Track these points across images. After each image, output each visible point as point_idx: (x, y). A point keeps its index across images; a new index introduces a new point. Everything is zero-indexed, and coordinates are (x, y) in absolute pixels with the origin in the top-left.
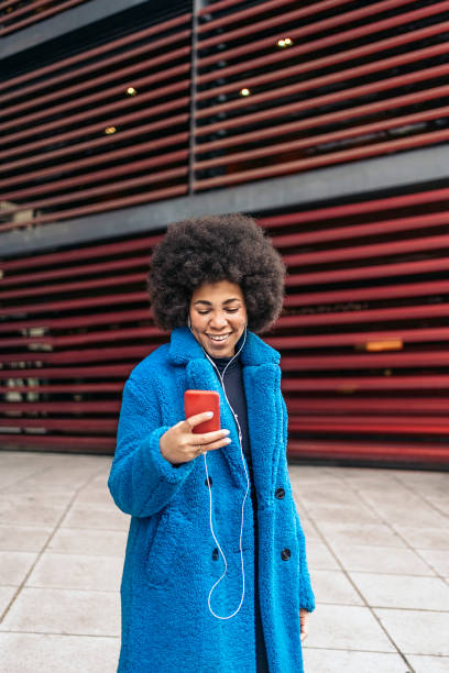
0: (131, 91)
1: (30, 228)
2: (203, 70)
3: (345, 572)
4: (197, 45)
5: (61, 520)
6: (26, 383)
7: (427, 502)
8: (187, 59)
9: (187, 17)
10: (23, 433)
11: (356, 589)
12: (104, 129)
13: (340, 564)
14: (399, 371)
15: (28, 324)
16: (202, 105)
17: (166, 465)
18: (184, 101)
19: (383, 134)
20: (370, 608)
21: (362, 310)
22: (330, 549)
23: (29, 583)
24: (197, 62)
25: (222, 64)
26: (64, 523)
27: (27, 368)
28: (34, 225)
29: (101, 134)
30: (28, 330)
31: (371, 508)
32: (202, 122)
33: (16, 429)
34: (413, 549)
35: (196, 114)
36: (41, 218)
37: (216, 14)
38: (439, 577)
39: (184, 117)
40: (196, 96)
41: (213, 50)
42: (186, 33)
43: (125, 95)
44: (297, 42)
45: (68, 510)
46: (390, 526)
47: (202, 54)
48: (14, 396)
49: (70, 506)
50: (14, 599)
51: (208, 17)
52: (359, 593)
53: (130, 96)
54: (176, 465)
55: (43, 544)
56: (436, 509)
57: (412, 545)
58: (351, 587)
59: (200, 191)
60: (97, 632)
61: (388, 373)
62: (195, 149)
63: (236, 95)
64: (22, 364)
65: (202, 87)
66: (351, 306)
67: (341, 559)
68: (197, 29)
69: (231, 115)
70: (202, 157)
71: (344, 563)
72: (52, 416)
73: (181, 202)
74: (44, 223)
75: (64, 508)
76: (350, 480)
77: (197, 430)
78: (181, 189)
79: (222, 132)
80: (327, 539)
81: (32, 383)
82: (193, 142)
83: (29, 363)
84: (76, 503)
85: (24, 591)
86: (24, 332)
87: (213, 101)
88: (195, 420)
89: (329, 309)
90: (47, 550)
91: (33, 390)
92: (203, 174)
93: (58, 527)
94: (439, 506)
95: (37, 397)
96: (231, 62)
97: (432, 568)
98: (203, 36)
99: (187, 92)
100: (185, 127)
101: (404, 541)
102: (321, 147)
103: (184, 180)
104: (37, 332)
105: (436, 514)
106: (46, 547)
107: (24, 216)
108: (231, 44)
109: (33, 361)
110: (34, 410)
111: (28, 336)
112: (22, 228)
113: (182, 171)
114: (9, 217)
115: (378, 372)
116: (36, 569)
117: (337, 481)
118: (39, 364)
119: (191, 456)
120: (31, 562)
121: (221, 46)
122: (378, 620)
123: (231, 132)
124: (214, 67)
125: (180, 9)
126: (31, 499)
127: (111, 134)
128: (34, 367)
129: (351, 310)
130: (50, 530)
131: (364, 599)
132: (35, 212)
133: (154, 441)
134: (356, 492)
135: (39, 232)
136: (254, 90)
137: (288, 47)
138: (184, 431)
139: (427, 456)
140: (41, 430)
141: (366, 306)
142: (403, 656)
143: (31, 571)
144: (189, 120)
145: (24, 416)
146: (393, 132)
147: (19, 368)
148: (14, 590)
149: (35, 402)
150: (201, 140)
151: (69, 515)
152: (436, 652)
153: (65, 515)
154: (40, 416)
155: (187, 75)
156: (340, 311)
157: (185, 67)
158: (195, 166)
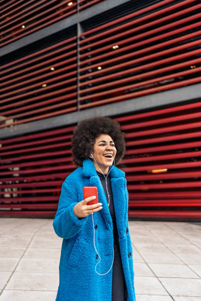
0: (52, 69)
1: (12, 126)
2: (82, 60)
3: (146, 263)
4: (79, 49)
5: (29, 245)
6: (12, 190)
7: (179, 234)
8: (75, 55)
9: (75, 38)
10: (12, 210)
11: (151, 270)
12: (42, 85)
13: (144, 260)
14: (166, 181)
15: (13, 166)
16: (82, 73)
17: (76, 218)
18: (74, 72)
19: (156, 84)
20: (157, 277)
21: (150, 156)
22: (140, 254)
23: (17, 270)
24: (79, 56)
25: (90, 57)
26: (30, 246)
27: (12, 184)
28: (14, 125)
29: (41, 87)
30: (13, 168)
31: (156, 237)
32: (82, 81)
33: (9, 209)
34: (174, 253)
35: (80, 77)
36: (16, 122)
37: (87, 36)
38: (185, 264)
39: (74, 79)
40: (80, 70)
41: (86, 51)
42: (75, 44)
43: (50, 71)
44: (120, 46)
45: (31, 240)
46: (164, 244)
47: (81, 53)
48: (7, 195)
49: (32, 239)
50: (11, 277)
51: (83, 37)
52: (152, 271)
53: (52, 71)
54: (80, 219)
55: (21, 255)
56: (183, 237)
57: (174, 252)
58: (149, 270)
59: (82, 109)
60: (46, 289)
61: (161, 182)
62: (80, 92)
63: (96, 69)
64: (10, 182)
65: (82, 67)
66: (146, 155)
67: (145, 258)
68: (79, 42)
69: (94, 77)
70: (82, 95)
71: (145, 260)
72: (23, 203)
73: (74, 114)
74: (18, 124)
75: (30, 240)
76: (147, 226)
77: (89, 203)
78: (75, 108)
79: (91, 85)
80: (139, 250)
81: (14, 190)
82: (79, 89)
83: (13, 182)
84: (34, 238)
85: (15, 273)
86: (11, 169)
87: (86, 72)
88: (88, 199)
89: (137, 156)
90: (24, 257)
91: (15, 192)
92: (83, 102)
93: (28, 247)
94: (184, 236)
95: (17, 195)
96: (93, 56)
97: (182, 261)
98: (81, 46)
99: (75, 69)
100: (75, 83)
101: (170, 250)
102: (131, 90)
103: (75, 105)
104: (16, 169)
105: (183, 239)
106: (23, 256)
107: (10, 122)
108: (93, 48)
109: (15, 181)
110: (15, 201)
111: (13, 171)
112: (9, 126)
113: (74, 101)
114: (4, 122)
115: (157, 182)
116: (19, 264)
117: (142, 227)
118: (17, 182)
119: (87, 215)
120: (17, 262)
121: (89, 49)
122: (161, 282)
123: (94, 85)
124: (86, 58)
125: (72, 34)
126: (16, 236)
127: (45, 87)
128: (15, 183)
129: (145, 157)
130: (25, 249)
131: (154, 274)
132: (14, 120)
133: (71, 208)
134: (149, 231)
135: (16, 128)
136: (103, 67)
137: (117, 49)
138: (84, 204)
139: (178, 216)
140: (19, 209)
141: (152, 155)
142: (171, 297)
143: (17, 265)
144: (77, 80)
145: (12, 203)
146: (161, 83)
147: (9, 184)
148: (11, 273)
149: (16, 198)
150: (82, 88)
151: (32, 242)
152: (185, 295)
153: (30, 243)
154: (18, 203)
155: (76, 62)
156: (141, 157)
157: (75, 58)
158: (80, 99)
